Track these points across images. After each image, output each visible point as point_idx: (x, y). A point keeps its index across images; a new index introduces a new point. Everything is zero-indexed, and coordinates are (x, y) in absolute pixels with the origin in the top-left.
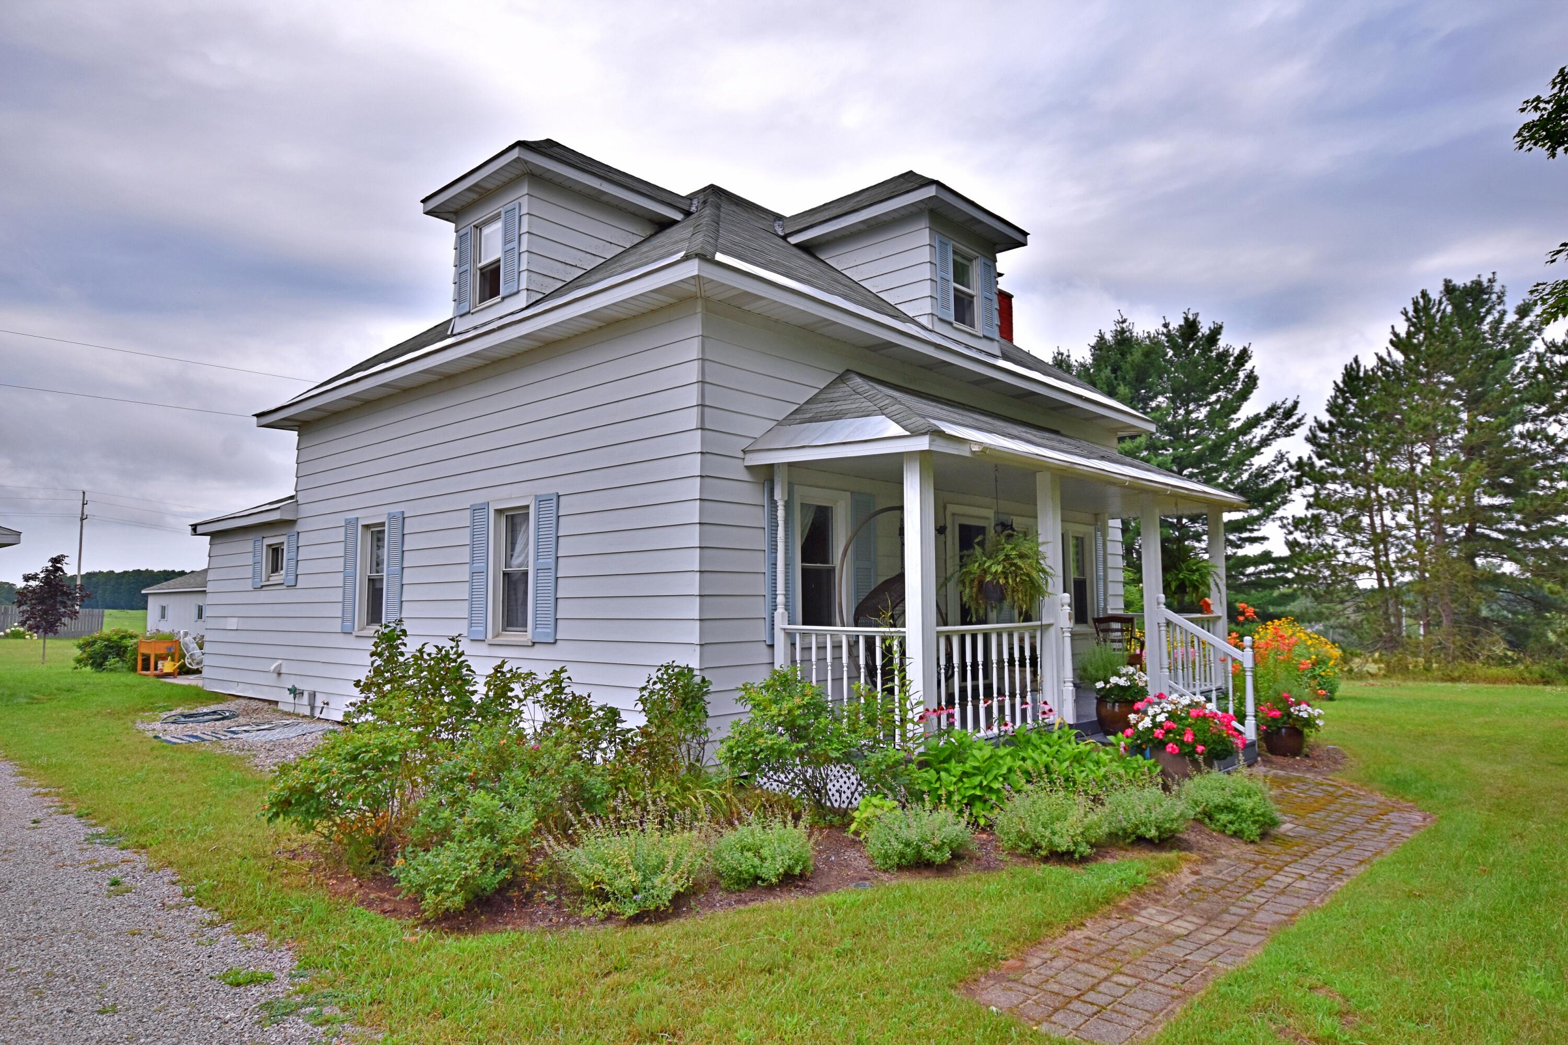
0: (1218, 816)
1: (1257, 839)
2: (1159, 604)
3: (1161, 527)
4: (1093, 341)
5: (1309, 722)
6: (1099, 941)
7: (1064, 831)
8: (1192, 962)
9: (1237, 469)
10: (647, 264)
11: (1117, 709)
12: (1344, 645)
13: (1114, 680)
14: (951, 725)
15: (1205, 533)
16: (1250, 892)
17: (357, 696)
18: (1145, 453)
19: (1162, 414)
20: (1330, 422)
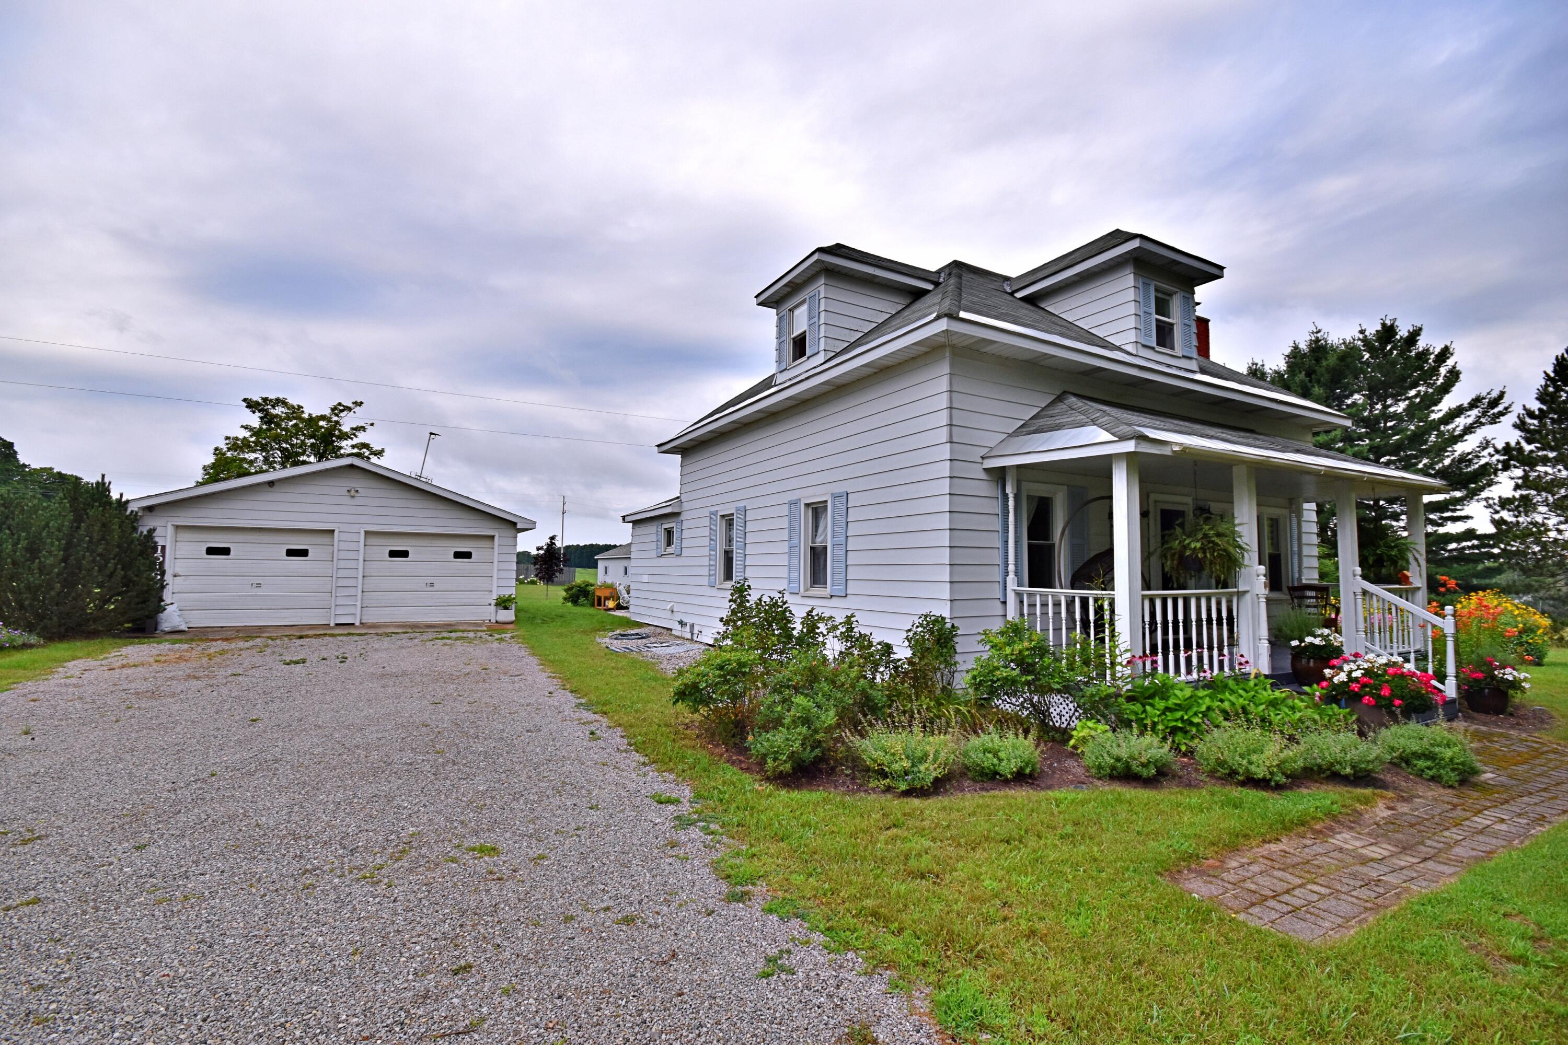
0: (1415, 762)
1: (1456, 785)
2: (1355, 575)
3: (1357, 508)
4: (1288, 351)
5: (1515, 685)
6: (1294, 855)
7: (1261, 762)
8: (1386, 882)
9: (1438, 455)
10: (909, 324)
11: (1312, 664)
12: (1554, 615)
13: (1309, 639)
14: (1155, 669)
15: (1403, 513)
16: (1448, 829)
17: (721, 628)
18: (1341, 445)
19: (1358, 410)
20: (1540, 410)
